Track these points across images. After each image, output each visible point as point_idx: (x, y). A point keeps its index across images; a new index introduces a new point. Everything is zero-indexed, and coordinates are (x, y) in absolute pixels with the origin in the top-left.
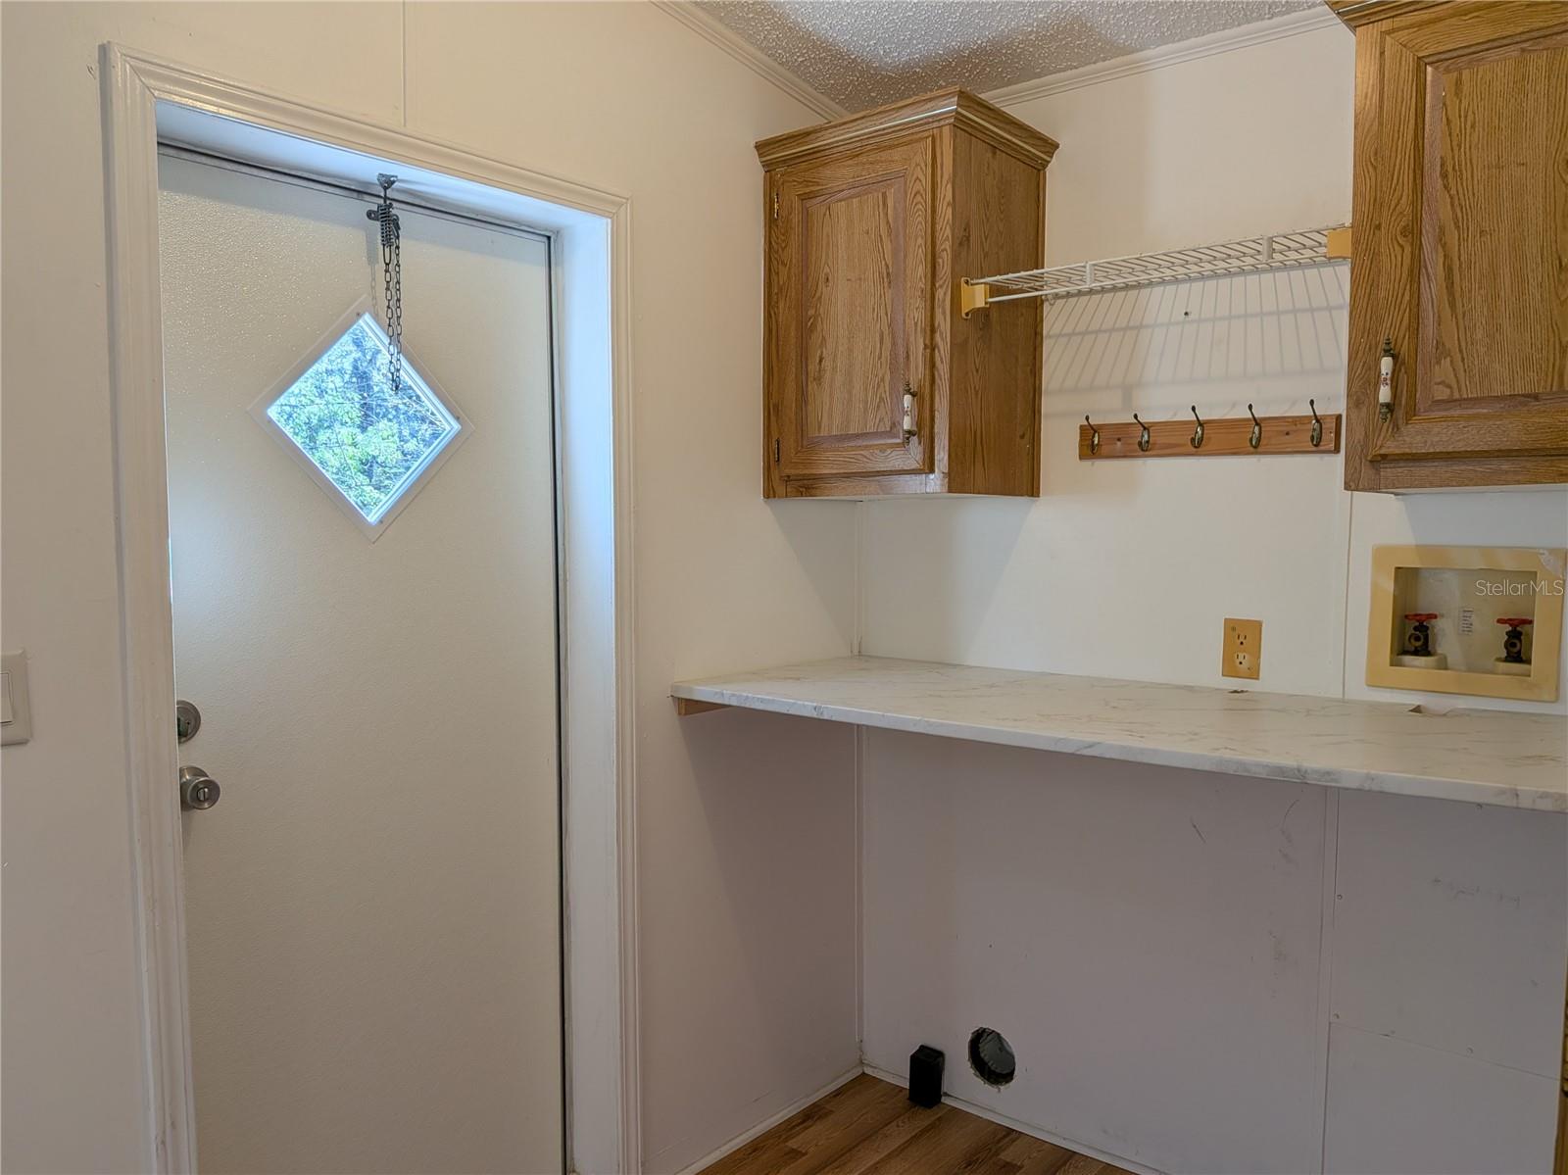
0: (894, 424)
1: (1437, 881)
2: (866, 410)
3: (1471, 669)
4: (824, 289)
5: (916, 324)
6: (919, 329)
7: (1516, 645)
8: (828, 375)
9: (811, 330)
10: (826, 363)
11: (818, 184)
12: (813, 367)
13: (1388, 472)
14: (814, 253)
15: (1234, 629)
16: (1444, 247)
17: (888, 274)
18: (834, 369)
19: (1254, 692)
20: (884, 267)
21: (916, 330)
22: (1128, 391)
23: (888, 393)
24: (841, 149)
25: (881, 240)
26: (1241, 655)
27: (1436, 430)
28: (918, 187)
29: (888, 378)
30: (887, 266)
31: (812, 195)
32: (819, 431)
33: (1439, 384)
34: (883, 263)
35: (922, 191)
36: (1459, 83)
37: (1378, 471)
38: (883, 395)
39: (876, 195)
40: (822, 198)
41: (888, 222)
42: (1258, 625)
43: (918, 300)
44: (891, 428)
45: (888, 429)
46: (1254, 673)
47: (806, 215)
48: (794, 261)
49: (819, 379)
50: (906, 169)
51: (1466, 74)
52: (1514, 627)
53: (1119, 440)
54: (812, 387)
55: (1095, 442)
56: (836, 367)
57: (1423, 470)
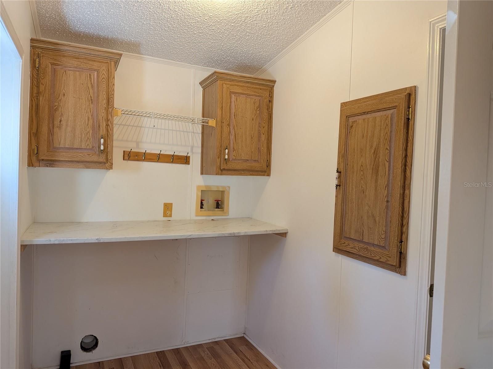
0: (93, 147)
1: (208, 256)
2: (81, 141)
3: (208, 211)
4: (63, 98)
5: (103, 117)
6: (104, 119)
7: (219, 205)
8: (64, 127)
9: (56, 110)
10: (64, 123)
11: (60, 62)
12: (57, 123)
13: (224, 172)
14: (58, 85)
15: (166, 205)
16: (234, 129)
17: (91, 99)
18: (67, 125)
19: (172, 220)
20: (90, 97)
21: (102, 119)
22: (138, 143)
23: (91, 137)
24: (69, 53)
25: (89, 88)
26: (168, 212)
27: (233, 165)
28: (103, 76)
29: (91, 132)
30: (91, 97)
31: (56, 64)
32: (59, 145)
33: (234, 156)
34: (89, 95)
35: (105, 78)
36: (237, 99)
37: (222, 171)
38: (89, 137)
39: (86, 73)
40: (62, 67)
41: (91, 83)
42: (172, 204)
43: (104, 110)
44: (92, 148)
45: (91, 148)
46: (171, 216)
47: (55, 71)
48: (48, 84)
49: (60, 127)
50: (99, 70)
51: (238, 97)
52: (218, 201)
53: (137, 156)
54: (56, 130)
55: (129, 156)
56: (68, 124)
57: (230, 172)
